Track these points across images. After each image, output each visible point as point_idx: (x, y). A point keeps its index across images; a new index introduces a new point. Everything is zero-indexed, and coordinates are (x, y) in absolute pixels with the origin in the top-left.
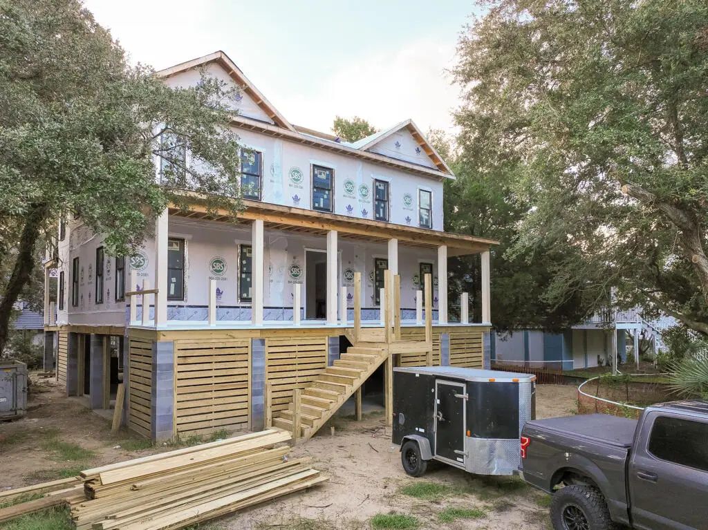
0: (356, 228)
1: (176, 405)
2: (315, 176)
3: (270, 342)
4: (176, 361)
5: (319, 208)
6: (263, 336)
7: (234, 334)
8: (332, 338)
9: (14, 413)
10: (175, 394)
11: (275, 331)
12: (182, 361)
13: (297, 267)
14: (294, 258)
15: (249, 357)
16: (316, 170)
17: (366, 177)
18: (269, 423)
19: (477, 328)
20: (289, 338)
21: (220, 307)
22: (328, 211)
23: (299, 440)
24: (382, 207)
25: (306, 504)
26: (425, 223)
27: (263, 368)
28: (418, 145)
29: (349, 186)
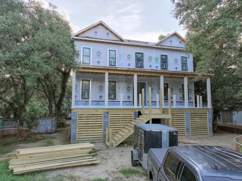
0: (145, 73)
1: (77, 132)
3: (110, 113)
4: (78, 118)
5: (138, 67)
6: (108, 111)
7: (98, 110)
8: (135, 112)
9: (52, 131)
10: (77, 128)
11: (112, 109)
12: (80, 118)
13: (129, 88)
14: (128, 84)
15: (103, 118)
16: (137, 54)
17: (157, 54)
18: (107, 140)
19: (204, 109)
20: (118, 112)
21: (102, 101)
22: (142, 67)
23: (111, 147)
24: (165, 65)
25: (83, 170)
26: (184, 69)
27: (108, 122)
28: (180, 40)
29: (150, 58)
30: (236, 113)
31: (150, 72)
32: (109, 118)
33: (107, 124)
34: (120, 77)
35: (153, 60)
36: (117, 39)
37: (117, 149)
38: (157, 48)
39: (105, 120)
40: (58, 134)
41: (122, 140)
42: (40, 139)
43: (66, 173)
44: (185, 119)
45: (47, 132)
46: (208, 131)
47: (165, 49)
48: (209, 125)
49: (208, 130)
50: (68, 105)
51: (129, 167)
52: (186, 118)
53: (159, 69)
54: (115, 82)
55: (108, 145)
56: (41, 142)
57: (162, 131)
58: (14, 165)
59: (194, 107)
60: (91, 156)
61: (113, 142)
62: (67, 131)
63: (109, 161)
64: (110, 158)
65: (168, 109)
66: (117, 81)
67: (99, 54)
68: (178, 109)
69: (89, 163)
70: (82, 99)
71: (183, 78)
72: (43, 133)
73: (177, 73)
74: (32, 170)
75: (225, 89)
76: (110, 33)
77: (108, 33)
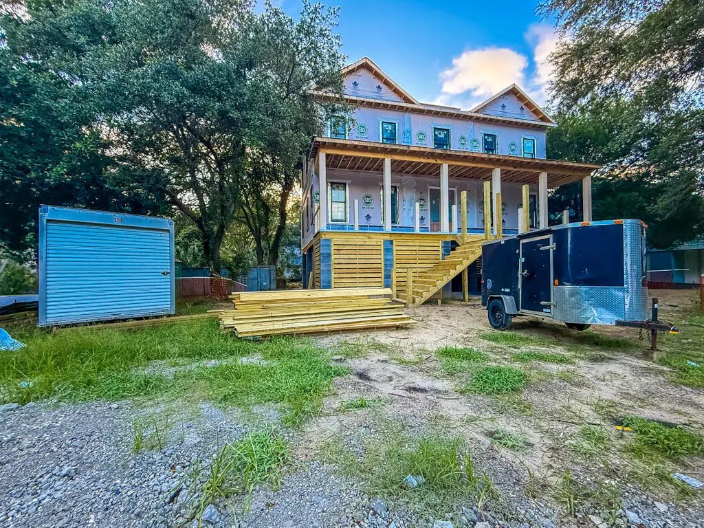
2: (435, 135)
3: (396, 243)
4: (333, 252)
6: (392, 238)
7: (371, 236)
8: (444, 242)
10: (333, 272)
12: (337, 252)
13: (423, 199)
15: (382, 252)
16: (436, 131)
18: (394, 296)
20: (411, 241)
21: (370, 226)
23: (411, 305)
25: (392, 335)
27: (392, 260)
28: (522, 105)
29: (462, 141)
32: (395, 252)
34: (404, 177)
35: (469, 144)
36: (399, 99)
41: (434, 290)
43: (356, 339)
54: (396, 188)
55: (404, 301)
58: (235, 318)
61: (414, 296)
63: (430, 323)
64: (428, 320)
66: (398, 185)
67: (362, 129)
70: (332, 220)
71: (538, 173)
76: (382, 85)
77: (379, 86)
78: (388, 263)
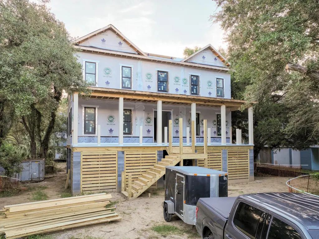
0: (172, 99)
1: (82, 180)
3: (126, 153)
4: (82, 160)
5: (161, 91)
6: (124, 150)
7: (109, 149)
8: (159, 151)
9: (39, 179)
11: (129, 147)
12: (84, 160)
13: (149, 118)
14: (148, 114)
15: (116, 159)
16: (159, 73)
17: (185, 74)
18: (123, 189)
19: (245, 147)
20: (137, 151)
21: (112, 137)
22: (166, 91)
23: (130, 198)
24: (195, 88)
25: (102, 229)
26: (220, 94)
27: (123, 164)
28: (216, 57)
29: (177, 79)
30: (278, 151)
31: (179, 98)
32: (126, 159)
33: (123, 168)
34: (137, 103)
35: (181, 82)
36: (133, 52)
37: (138, 200)
38: (186, 66)
39: (120, 163)
40: (48, 182)
41: (145, 188)
42: (25, 191)
43: (80, 234)
44: (221, 159)
45: (32, 180)
46: (249, 175)
47: (196, 67)
48: (250, 167)
49: (249, 172)
50: (56, 142)
51: (162, 223)
52: (223, 158)
53: (188, 93)
54: (131, 110)
55: (127, 195)
56: (29, 194)
57: (210, 175)
58: (5, 227)
59: (230, 144)
60: (109, 211)
61: (133, 191)
62: (60, 178)
63: (133, 216)
64: (134, 212)
65: (204, 146)
66: (132, 109)
67: (107, 71)
68: (214, 147)
69: (109, 220)
70: (85, 133)
71: (220, 106)
72: (27, 182)
73: (213, 99)
74: (32, 232)
75: (270, 121)
76: (122, 42)
77: (120, 42)
78: (121, 166)
